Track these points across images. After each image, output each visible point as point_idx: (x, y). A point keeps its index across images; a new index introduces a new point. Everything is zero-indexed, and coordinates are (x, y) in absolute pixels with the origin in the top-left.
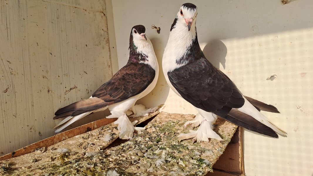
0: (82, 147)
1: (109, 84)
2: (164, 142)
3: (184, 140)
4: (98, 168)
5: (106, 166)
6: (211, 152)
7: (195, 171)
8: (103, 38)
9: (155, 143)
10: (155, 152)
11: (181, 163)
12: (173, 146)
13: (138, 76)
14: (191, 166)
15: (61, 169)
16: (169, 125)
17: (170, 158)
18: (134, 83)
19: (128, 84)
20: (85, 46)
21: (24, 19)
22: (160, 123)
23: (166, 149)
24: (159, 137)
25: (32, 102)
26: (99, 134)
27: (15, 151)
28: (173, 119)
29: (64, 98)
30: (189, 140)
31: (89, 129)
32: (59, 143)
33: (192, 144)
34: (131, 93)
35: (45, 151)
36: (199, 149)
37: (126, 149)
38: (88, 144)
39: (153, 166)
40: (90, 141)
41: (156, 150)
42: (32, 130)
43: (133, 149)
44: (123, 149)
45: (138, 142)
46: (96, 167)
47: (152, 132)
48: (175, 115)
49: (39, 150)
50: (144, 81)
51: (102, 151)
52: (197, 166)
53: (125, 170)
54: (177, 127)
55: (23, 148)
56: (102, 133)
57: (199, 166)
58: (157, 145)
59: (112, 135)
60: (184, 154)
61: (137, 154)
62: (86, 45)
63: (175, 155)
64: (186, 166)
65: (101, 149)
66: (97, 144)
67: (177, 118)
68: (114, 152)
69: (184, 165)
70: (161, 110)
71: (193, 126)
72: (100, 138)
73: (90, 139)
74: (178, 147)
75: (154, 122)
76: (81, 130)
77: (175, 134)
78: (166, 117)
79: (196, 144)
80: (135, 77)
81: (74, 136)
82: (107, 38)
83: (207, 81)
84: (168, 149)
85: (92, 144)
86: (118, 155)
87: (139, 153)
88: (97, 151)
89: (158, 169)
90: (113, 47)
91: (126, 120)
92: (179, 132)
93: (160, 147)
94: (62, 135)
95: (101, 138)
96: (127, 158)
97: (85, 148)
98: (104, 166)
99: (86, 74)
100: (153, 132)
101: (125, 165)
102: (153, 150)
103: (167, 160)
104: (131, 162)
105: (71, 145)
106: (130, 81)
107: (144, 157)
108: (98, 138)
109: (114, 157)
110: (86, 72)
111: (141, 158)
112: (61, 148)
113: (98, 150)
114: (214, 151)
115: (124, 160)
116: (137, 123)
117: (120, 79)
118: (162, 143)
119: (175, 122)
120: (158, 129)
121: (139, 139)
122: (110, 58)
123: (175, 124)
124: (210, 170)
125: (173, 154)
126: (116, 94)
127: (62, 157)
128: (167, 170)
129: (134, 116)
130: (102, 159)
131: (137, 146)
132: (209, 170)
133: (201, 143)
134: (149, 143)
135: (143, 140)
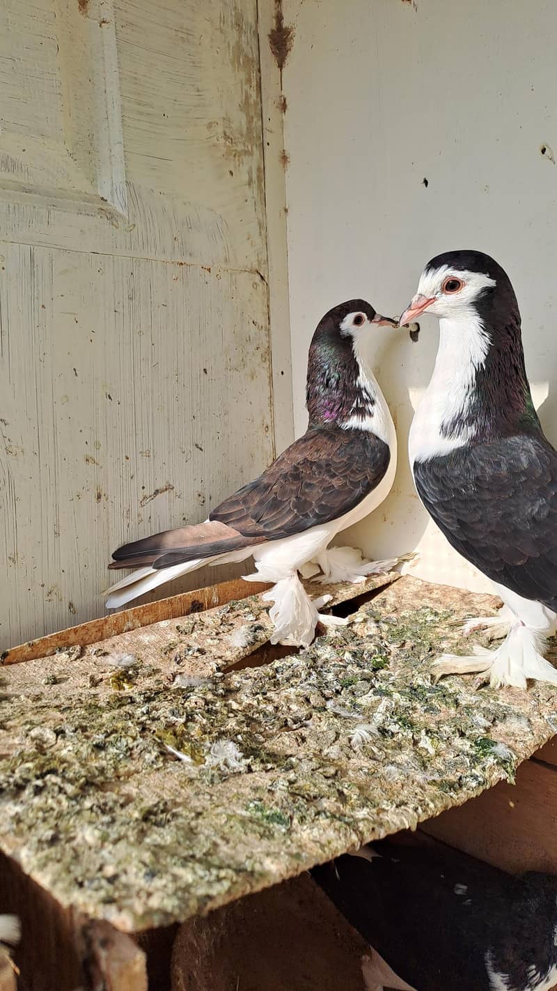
0: (173, 655)
1: (256, 487)
2: (394, 672)
3: (452, 674)
4: (194, 728)
5: (216, 724)
6: (524, 723)
7: (459, 774)
8: (255, 346)
9: (366, 671)
10: (359, 701)
11: (425, 742)
12: (415, 690)
13: (337, 469)
14: (452, 757)
15: (106, 716)
16: (421, 621)
17: (396, 723)
18: (325, 489)
19: (307, 490)
20: (202, 371)
21: (43, 306)
22: (396, 610)
23: (391, 696)
24: (384, 655)
25: (57, 525)
26: (221, 624)
27: (8, 650)
28: (436, 602)
29: (139, 515)
30: (468, 677)
31: (197, 607)
32: (116, 639)
33: (473, 689)
34: (316, 515)
35: (78, 657)
36: (492, 707)
37: (283, 680)
38: (189, 650)
39: (343, 740)
40: (196, 640)
41: (364, 693)
42: (53, 597)
43: (301, 682)
44: (275, 677)
45: (319, 663)
46: (190, 724)
47: (367, 636)
48: (446, 590)
49: (63, 654)
50: (356, 485)
51: (220, 674)
52: (468, 760)
53: (263, 742)
54: (442, 630)
55: (26, 643)
56: (230, 622)
57: (475, 760)
58: (368, 680)
59: (255, 631)
60: (442, 716)
61: (308, 700)
62: (205, 370)
63: (414, 715)
64: (438, 754)
65: (219, 669)
66: (211, 652)
67: (449, 600)
68: (249, 682)
69: (432, 751)
70: (405, 569)
71: (488, 633)
72: (220, 636)
73: (194, 635)
74: (428, 695)
75: (378, 604)
76: (175, 606)
77: (431, 650)
78: (416, 595)
79: (486, 691)
80: (329, 471)
81: (157, 621)
82: (267, 345)
83: (532, 511)
84: (396, 696)
85: (199, 650)
86: (257, 694)
87: (312, 696)
88: (208, 672)
89: (355, 752)
90: (282, 373)
91: (296, 591)
92: (444, 645)
93: (377, 686)
94: (125, 616)
95: (225, 637)
96: (276, 708)
97: (178, 659)
98: (212, 724)
99: (198, 449)
100: (370, 637)
101: (267, 728)
102: (355, 693)
103: (386, 728)
104: (287, 720)
105: (146, 647)
106: (314, 482)
107: (326, 710)
108: (217, 634)
109: (246, 698)
110: (199, 446)
111: (314, 714)
112: (119, 654)
113: (212, 669)
114: (536, 719)
115: (267, 712)
116: (329, 603)
117: (285, 476)
118: (388, 672)
119: (440, 612)
120: (385, 627)
121: (325, 652)
122: (271, 404)
123: (437, 619)
124: (507, 775)
125: (411, 712)
126: (274, 516)
127: (118, 678)
128: (379, 758)
129: (324, 580)
130: (213, 703)
131: (314, 675)
132: (503, 777)
133: (501, 692)
134: (350, 667)
135: (335, 656)
